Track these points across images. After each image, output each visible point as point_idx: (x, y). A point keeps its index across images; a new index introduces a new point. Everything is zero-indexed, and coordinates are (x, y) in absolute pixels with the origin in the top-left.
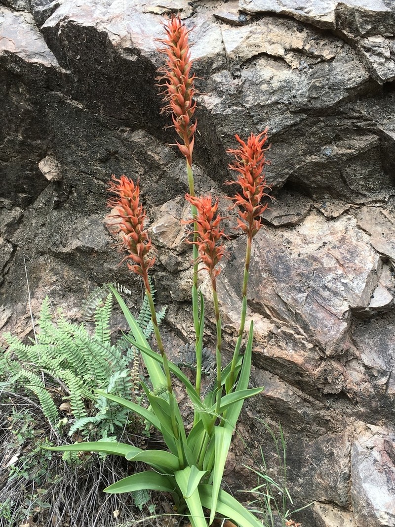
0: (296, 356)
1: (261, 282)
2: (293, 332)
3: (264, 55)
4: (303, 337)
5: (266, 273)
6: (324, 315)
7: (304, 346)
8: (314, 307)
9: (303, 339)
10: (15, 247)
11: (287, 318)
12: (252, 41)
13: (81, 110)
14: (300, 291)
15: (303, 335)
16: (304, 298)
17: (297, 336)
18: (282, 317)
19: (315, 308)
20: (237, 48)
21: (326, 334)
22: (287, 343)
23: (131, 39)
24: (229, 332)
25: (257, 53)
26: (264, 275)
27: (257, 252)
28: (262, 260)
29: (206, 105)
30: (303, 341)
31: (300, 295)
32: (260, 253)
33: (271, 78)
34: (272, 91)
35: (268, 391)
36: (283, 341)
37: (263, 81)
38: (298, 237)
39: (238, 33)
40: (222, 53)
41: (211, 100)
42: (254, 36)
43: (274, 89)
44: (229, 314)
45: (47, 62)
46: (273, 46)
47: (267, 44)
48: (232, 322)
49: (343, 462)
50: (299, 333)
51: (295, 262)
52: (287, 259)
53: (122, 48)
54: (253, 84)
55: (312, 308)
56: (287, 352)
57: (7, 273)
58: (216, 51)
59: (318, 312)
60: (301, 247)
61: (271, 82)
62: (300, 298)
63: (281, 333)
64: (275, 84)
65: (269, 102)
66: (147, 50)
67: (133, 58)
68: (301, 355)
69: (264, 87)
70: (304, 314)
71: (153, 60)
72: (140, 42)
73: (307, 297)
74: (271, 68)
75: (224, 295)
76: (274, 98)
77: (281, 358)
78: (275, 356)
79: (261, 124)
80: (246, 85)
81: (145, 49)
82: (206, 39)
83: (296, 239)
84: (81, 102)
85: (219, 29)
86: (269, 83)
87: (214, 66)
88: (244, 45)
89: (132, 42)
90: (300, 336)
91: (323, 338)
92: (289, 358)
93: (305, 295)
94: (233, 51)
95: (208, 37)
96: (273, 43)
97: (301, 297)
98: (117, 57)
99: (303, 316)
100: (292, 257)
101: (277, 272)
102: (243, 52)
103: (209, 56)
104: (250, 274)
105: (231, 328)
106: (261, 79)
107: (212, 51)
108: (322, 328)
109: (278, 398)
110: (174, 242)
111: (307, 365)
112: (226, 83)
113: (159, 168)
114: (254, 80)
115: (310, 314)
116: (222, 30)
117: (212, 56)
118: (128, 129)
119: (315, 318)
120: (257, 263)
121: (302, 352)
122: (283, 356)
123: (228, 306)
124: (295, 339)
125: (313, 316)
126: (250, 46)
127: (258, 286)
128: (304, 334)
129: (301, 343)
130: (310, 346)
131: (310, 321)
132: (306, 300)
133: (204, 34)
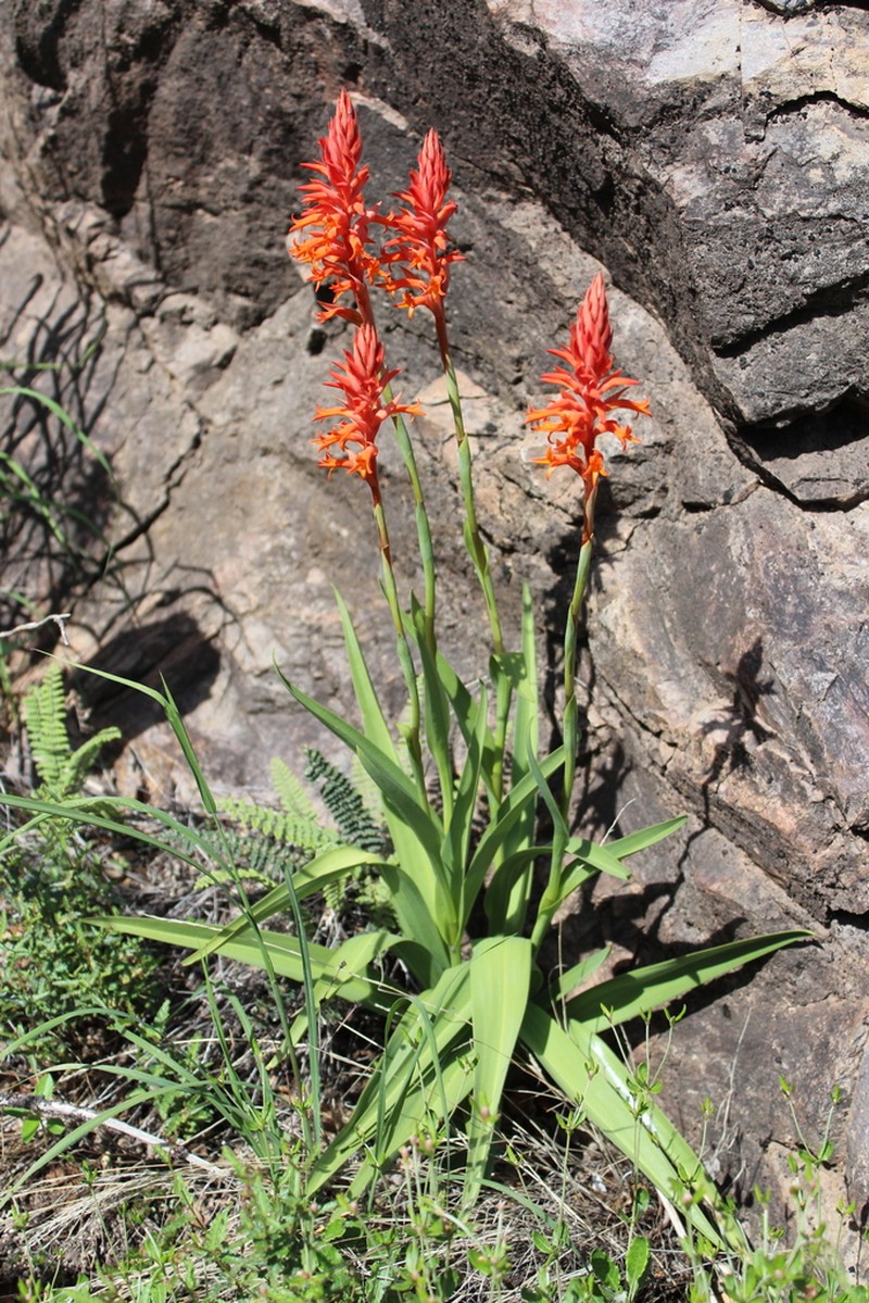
0: (781, 813)
1: (741, 627)
2: (787, 758)
3: (828, 96)
4: (807, 773)
5: (756, 608)
6: (861, 730)
7: (803, 795)
8: (844, 708)
9: (804, 777)
10: (203, 421)
11: (781, 722)
12: (805, 61)
13: (402, 134)
14: (822, 667)
15: (805, 768)
16: (827, 686)
17: (794, 769)
18: (771, 718)
19: (845, 711)
20: (767, 73)
21: (855, 776)
22: (770, 781)
23: (531, 5)
24: (655, 728)
25: (812, 92)
26: (751, 613)
27: (746, 556)
28: (753, 576)
29: (674, 196)
30: (803, 783)
31: (820, 675)
32: (752, 559)
33: (835, 157)
34: (829, 187)
35: (713, 880)
36: (763, 775)
37: (816, 161)
38: (850, 537)
39: (778, 35)
40: (732, 74)
41: (686, 185)
42: (811, 49)
43: (839, 183)
44: (659, 686)
45: (340, 11)
46: (853, 79)
47: (839, 73)
48: (662, 708)
49: (842, 1065)
50: (799, 763)
51: (825, 596)
52: (810, 584)
53: (509, 22)
54: (792, 163)
55: (840, 710)
56: (766, 801)
57: (178, 484)
58: (722, 68)
59: (850, 723)
60: (851, 563)
61: (833, 165)
62: (818, 682)
63: (762, 756)
64: (843, 174)
65: (821, 211)
66: (562, 38)
67: (531, 50)
68: (793, 813)
69: (816, 175)
70: (817, 721)
71: (574, 66)
72: (550, 16)
73: (833, 683)
74: (839, 132)
75: (657, 642)
76: (834, 206)
77: (752, 811)
78: (739, 804)
79: (796, 260)
80: (775, 163)
81: (559, 36)
82: (701, 36)
83: (842, 540)
84: (404, 113)
85: (737, 16)
86: (827, 166)
87: (710, 104)
88: (786, 67)
89: (533, 13)
90: (799, 770)
91: (846, 783)
92: (766, 815)
93: (831, 677)
94: (754, 79)
95: (708, 31)
96: (854, 73)
97: (821, 680)
98: (495, 39)
99: (815, 725)
100: (822, 582)
101: (781, 612)
102: (780, 83)
103: (702, 79)
104: (723, 603)
105: (658, 720)
106: (811, 156)
107: (711, 69)
108: (849, 761)
109: (731, 901)
110: (565, 490)
111: (802, 838)
112: (728, 151)
113: (562, 305)
114: (796, 154)
115: (831, 724)
116: (744, 19)
117: (708, 80)
118: (504, 196)
119: (840, 734)
120: (741, 580)
121: (797, 807)
122: (756, 809)
123: (661, 669)
124: (789, 775)
125: (837, 730)
126: (800, 72)
127: (734, 634)
128: (810, 766)
129: (799, 785)
130: (818, 795)
131: (827, 739)
132: (829, 688)
133: (700, 22)
